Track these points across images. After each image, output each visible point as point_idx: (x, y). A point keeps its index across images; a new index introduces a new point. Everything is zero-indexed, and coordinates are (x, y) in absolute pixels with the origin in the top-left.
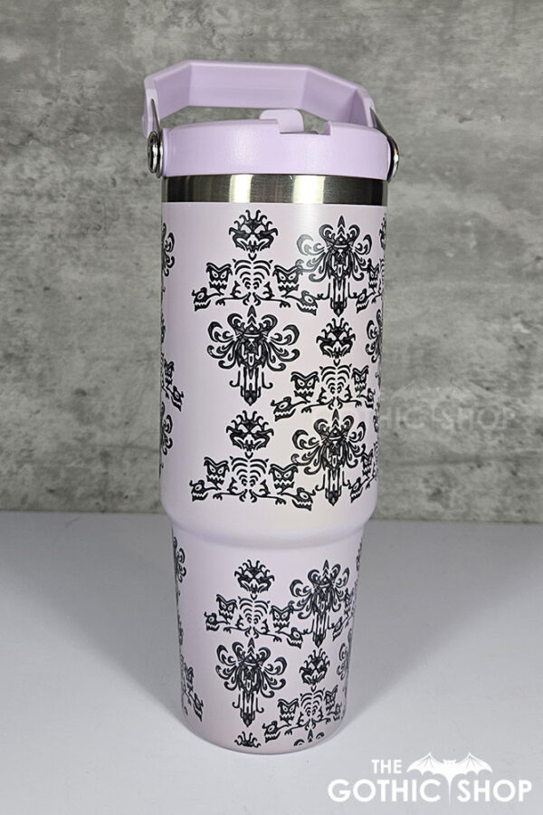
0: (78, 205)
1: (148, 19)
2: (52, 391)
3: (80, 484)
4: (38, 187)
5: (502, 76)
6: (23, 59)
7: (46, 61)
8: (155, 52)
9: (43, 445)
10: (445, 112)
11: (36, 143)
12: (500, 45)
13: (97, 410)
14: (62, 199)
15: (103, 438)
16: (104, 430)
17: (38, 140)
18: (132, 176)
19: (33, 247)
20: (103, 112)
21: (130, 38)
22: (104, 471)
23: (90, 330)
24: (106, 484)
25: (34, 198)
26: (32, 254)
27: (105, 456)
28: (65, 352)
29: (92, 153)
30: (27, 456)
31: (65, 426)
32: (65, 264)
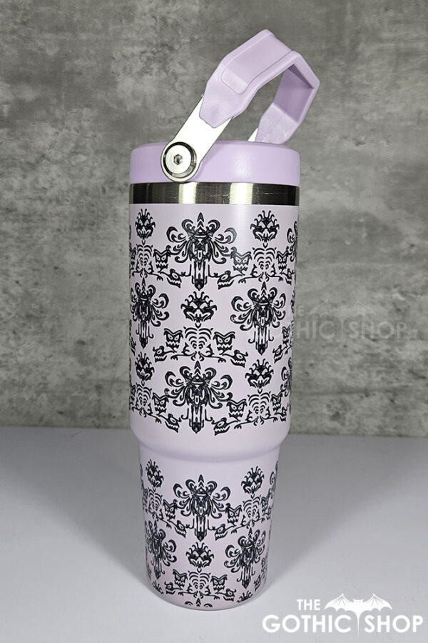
0: (78, 207)
1: (128, 69)
2: (61, 341)
3: (81, 407)
4: (49, 194)
5: (387, 111)
6: (37, 100)
7: (54, 101)
8: (133, 94)
9: (54, 380)
10: (345, 138)
11: (48, 162)
12: (387, 88)
13: (93, 354)
14: (66, 202)
15: (97, 375)
16: (98, 369)
17: (49, 160)
18: (117, 186)
19: (46, 238)
20: (95, 139)
21: (115, 84)
22: (98, 398)
23: (87, 297)
24: (100, 408)
25: (46, 202)
26: (45, 243)
27: (98, 388)
28: (70, 314)
29: (88, 169)
30: (43, 388)
31: (71, 366)
32: (69, 250)
